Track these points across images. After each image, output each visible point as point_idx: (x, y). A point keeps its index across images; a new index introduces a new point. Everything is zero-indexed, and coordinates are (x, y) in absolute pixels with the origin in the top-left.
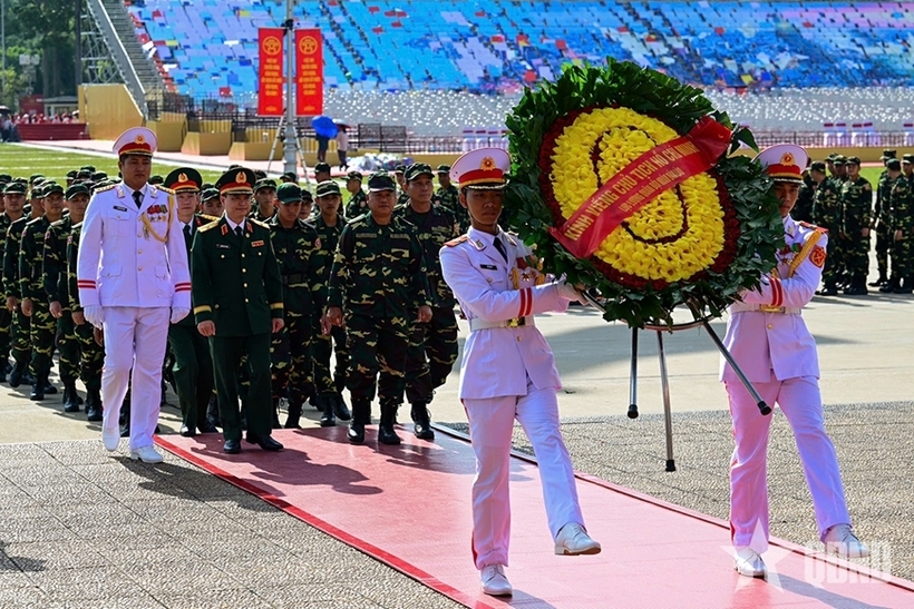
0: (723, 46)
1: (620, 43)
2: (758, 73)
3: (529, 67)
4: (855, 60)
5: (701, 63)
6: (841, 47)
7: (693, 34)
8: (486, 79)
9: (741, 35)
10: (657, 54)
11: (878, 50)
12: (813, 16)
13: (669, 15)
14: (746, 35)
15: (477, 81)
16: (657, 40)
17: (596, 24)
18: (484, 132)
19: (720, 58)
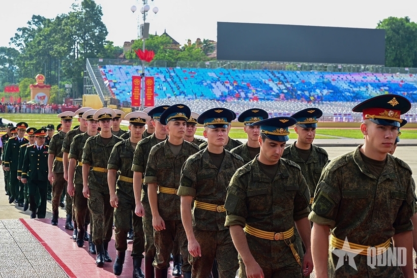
0: (304, 87)
1: (268, 85)
2: (316, 96)
3: (237, 92)
4: (350, 93)
5: (296, 92)
6: (345, 88)
7: (294, 82)
8: (221, 96)
9: (311, 83)
10: (281, 89)
11: (358, 89)
12: (335, 77)
13: (286, 75)
14: (312, 83)
15: (219, 97)
16: (281, 84)
17: (261, 78)
19: (303, 91)
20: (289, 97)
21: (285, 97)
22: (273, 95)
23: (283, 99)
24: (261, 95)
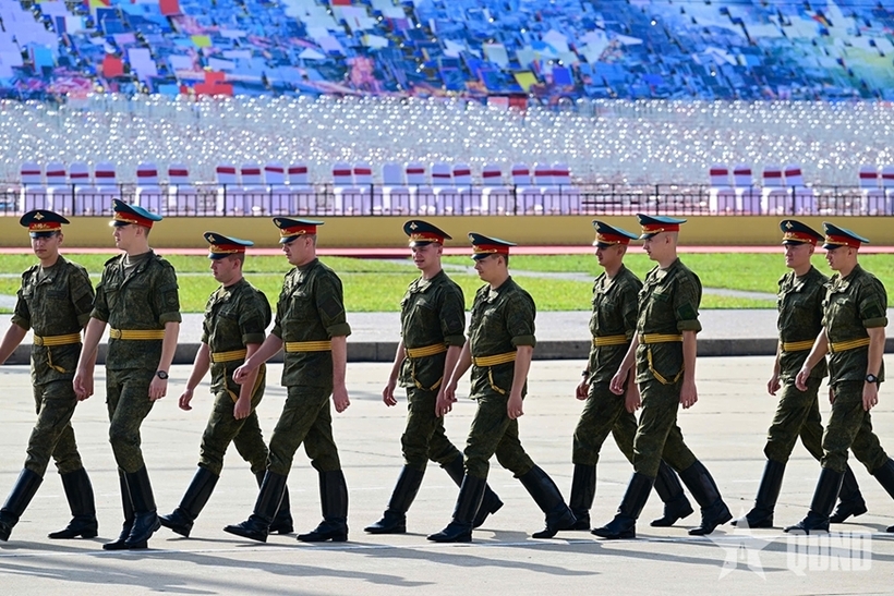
0: (480, 17)
2: (547, 70)
3: (110, 50)
4: (730, 48)
5: (438, 49)
6: (702, 22)
8: (27, 70)
10: (354, 28)
15: (10, 74)
18: (62, 173)
19: (475, 40)
20: (401, 75)
21: (378, 75)
22: (309, 62)
23: (367, 86)
24: (244, 64)
